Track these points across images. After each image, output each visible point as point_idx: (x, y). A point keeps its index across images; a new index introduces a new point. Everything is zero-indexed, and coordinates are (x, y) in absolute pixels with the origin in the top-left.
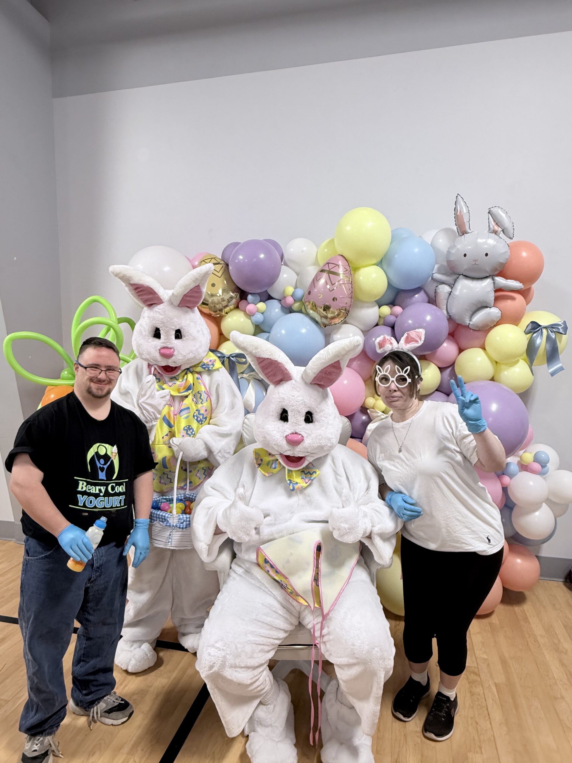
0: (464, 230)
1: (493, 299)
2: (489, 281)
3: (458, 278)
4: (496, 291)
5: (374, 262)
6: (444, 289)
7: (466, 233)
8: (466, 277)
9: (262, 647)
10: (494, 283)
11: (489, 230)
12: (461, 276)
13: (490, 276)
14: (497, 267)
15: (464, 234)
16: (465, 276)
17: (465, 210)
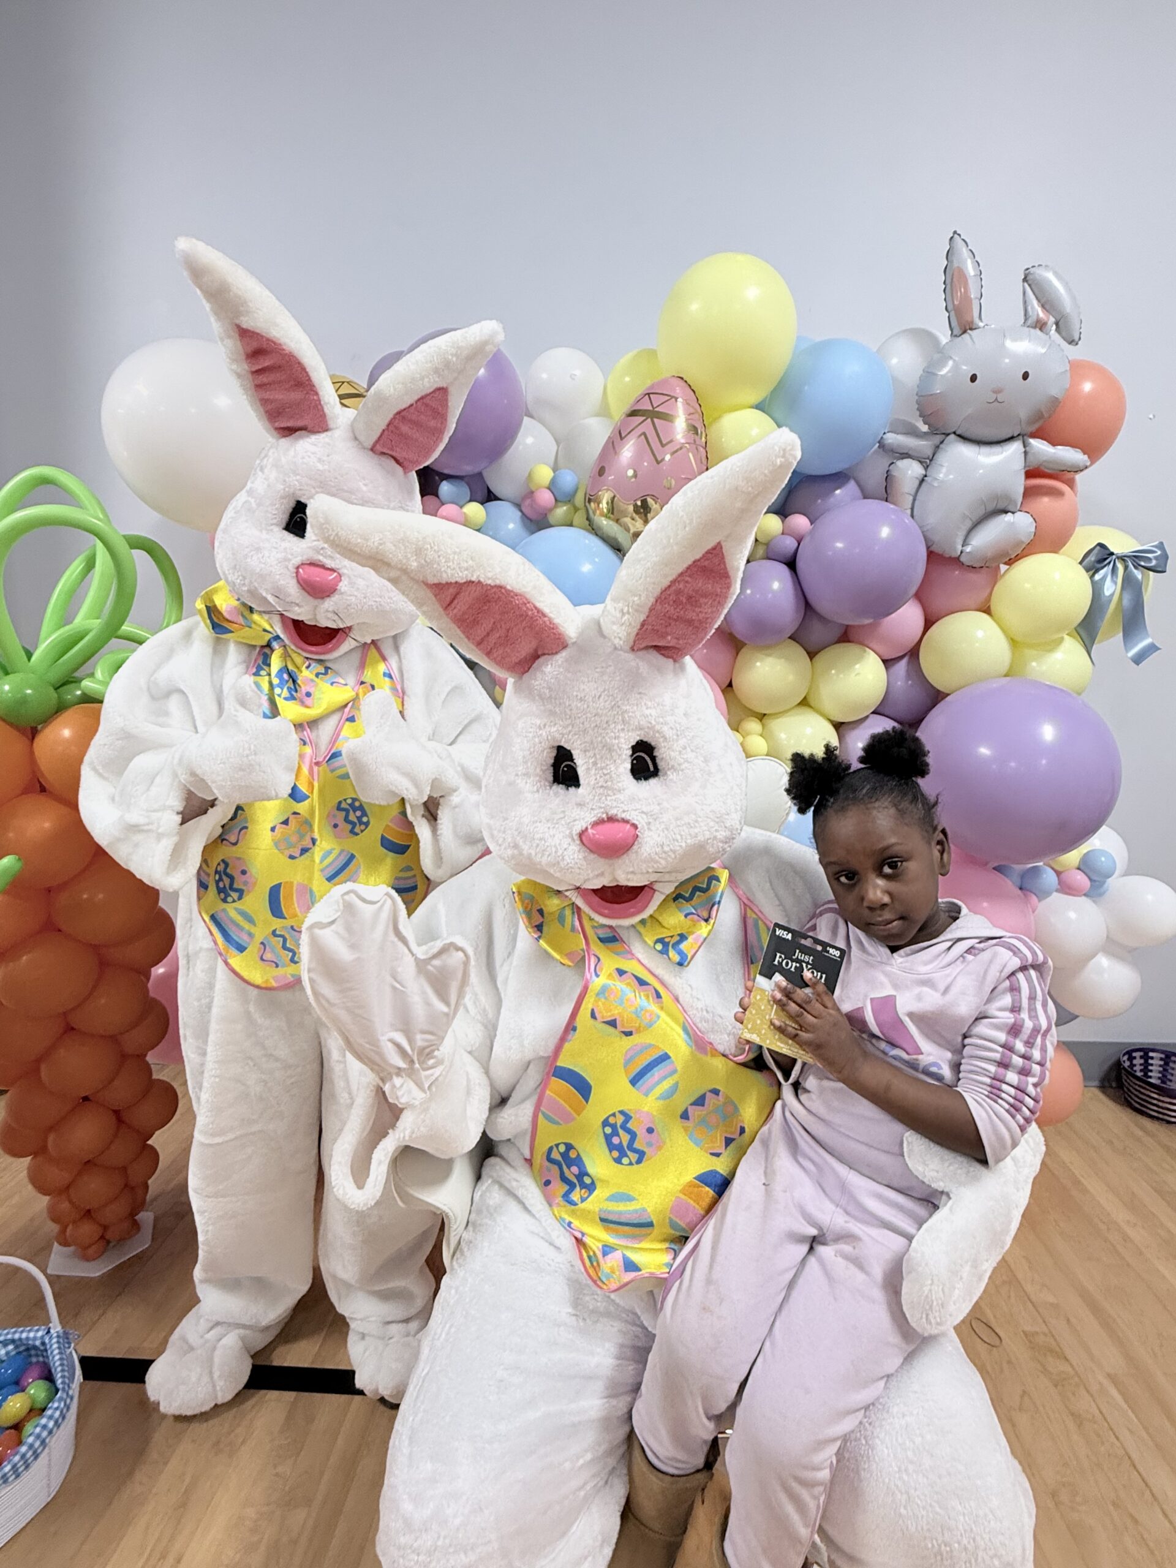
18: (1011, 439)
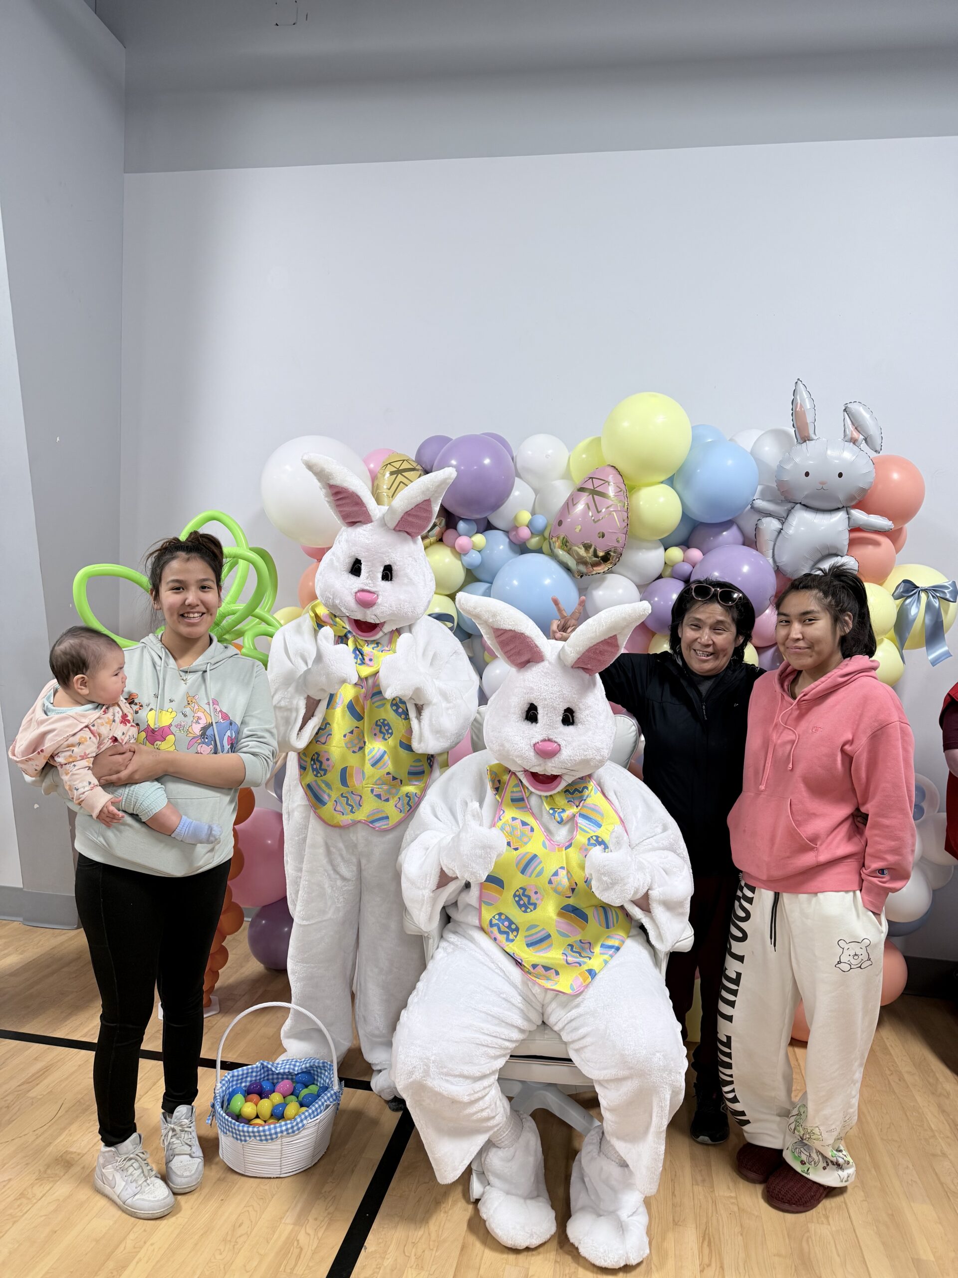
0: (806, 435)
1: (846, 542)
2: (841, 516)
3: (793, 508)
4: (852, 531)
5: (663, 478)
6: (771, 525)
7: (808, 440)
8: (806, 507)
9: (486, 1049)
10: (849, 518)
11: (845, 436)
12: (799, 505)
13: (843, 507)
14: (856, 495)
15: (805, 441)
16: (804, 505)
17: (808, 405)
18: (838, 509)
